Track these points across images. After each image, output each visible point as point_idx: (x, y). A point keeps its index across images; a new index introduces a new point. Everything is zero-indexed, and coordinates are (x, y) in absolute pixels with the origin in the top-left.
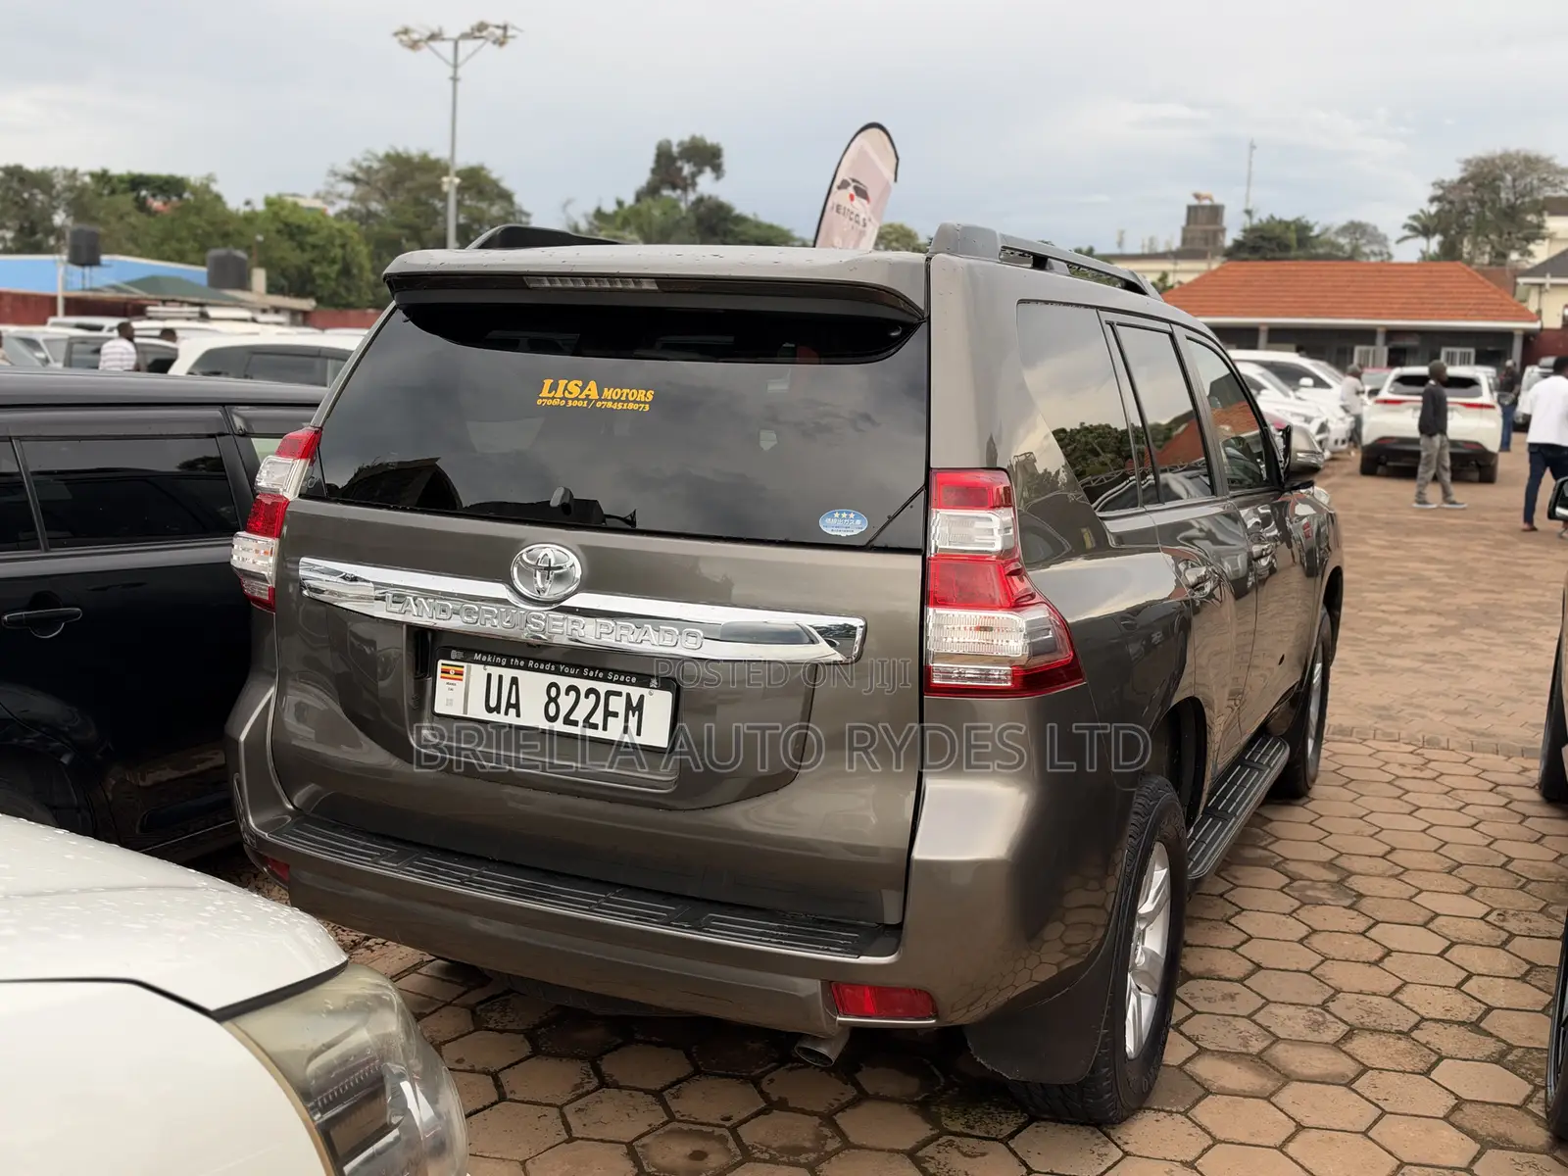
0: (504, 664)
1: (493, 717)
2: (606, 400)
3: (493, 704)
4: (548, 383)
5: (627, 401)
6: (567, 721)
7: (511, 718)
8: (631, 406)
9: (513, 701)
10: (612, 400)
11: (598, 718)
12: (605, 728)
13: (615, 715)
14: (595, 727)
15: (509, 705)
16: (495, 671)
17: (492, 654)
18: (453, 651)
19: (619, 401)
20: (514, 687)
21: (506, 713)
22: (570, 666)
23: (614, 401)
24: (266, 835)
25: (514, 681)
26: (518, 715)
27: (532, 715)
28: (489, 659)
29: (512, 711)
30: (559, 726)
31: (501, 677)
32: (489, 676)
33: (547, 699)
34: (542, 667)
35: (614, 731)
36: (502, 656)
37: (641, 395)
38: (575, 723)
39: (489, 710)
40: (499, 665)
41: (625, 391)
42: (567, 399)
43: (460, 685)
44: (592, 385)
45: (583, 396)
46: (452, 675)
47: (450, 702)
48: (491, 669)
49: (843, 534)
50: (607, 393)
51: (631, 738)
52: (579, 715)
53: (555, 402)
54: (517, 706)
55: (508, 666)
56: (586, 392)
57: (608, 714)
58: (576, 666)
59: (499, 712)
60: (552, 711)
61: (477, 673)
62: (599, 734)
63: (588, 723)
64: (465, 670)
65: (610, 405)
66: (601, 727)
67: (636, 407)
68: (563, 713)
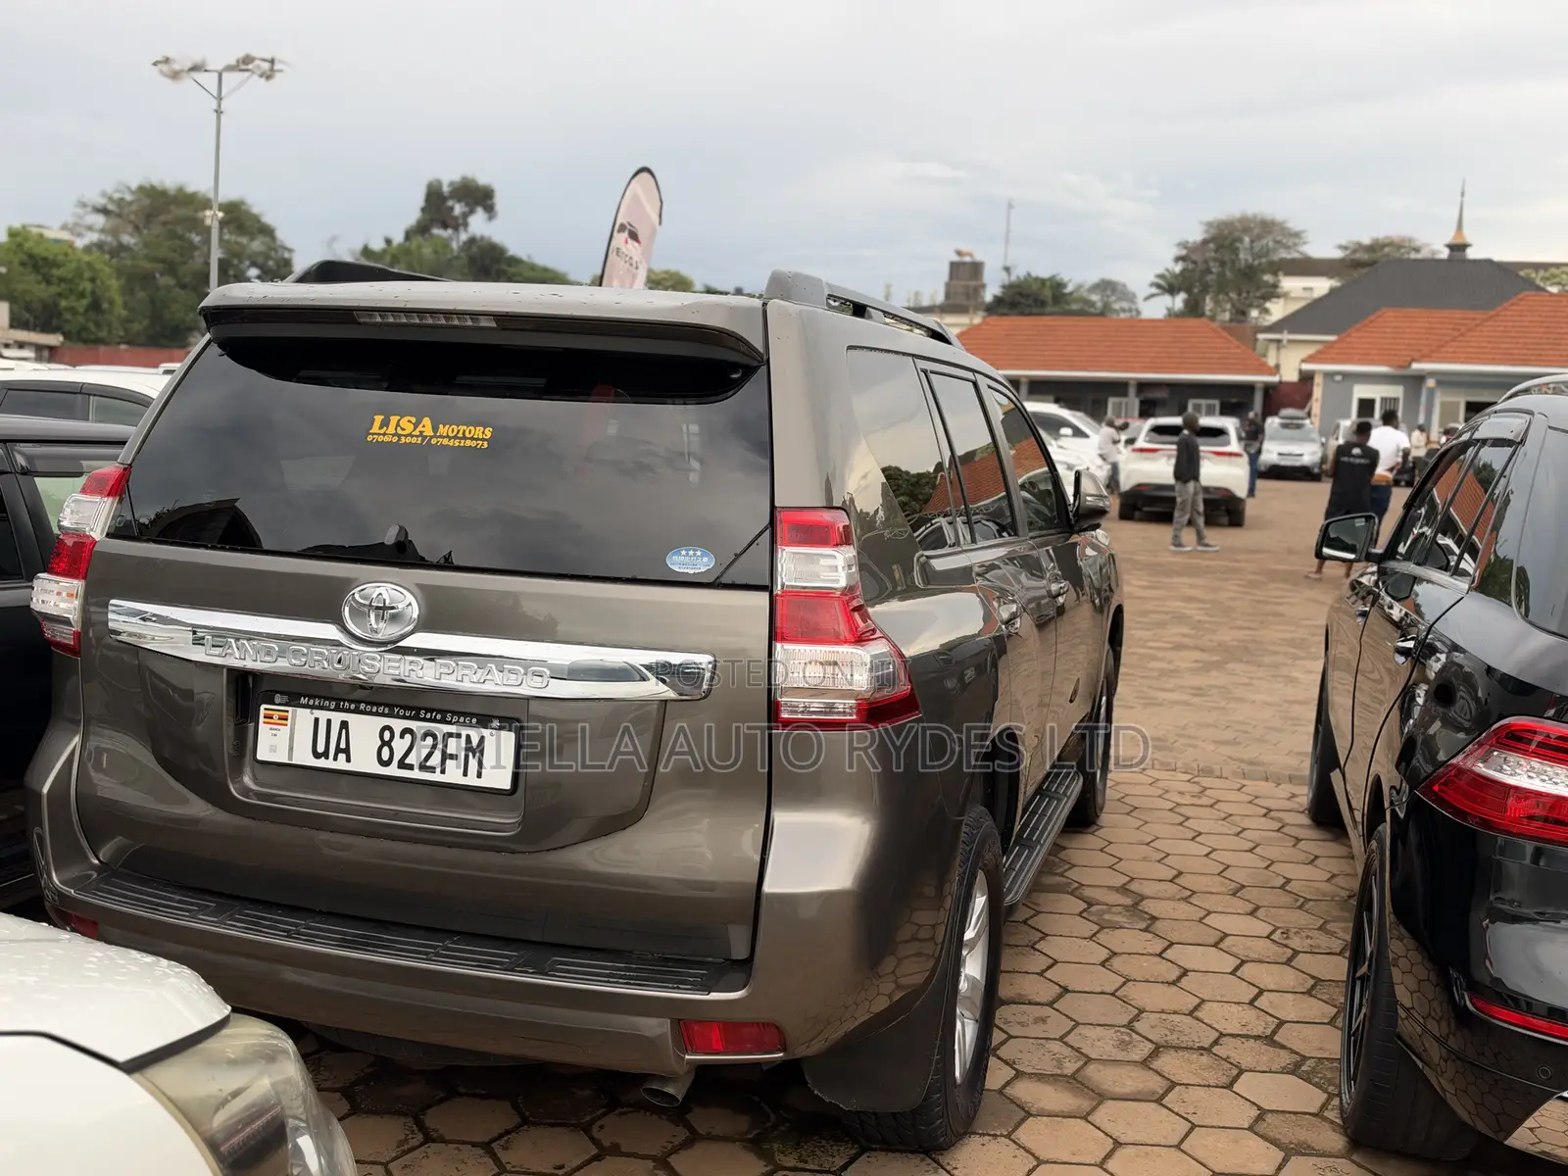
0: (332, 707)
1: (322, 763)
2: (441, 437)
3: (321, 749)
4: (378, 419)
5: (464, 438)
6: (402, 765)
7: (341, 764)
8: (468, 443)
9: (343, 745)
10: (447, 436)
11: (435, 761)
12: (443, 772)
13: (452, 757)
14: (432, 769)
15: (338, 750)
16: (323, 716)
17: (320, 697)
18: (277, 695)
19: (455, 437)
20: (344, 731)
21: (335, 759)
22: (405, 708)
23: (450, 438)
24: (72, 891)
25: (344, 725)
26: (348, 760)
27: (363, 759)
28: (317, 703)
29: (342, 757)
30: (393, 770)
31: (329, 722)
32: (317, 720)
33: (380, 743)
34: (374, 709)
35: (453, 775)
36: (331, 699)
37: (478, 432)
38: (410, 767)
39: (317, 755)
40: (328, 709)
41: (462, 428)
42: (399, 436)
43: (285, 731)
44: (427, 421)
45: (417, 433)
46: (275, 719)
47: (273, 749)
48: (318, 713)
50: (443, 430)
51: (472, 780)
52: (415, 758)
53: (387, 439)
54: (347, 751)
55: (337, 709)
56: (420, 428)
57: (445, 756)
58: (411, 709)
59: (327, 758)
60: (386, 752)
61: (303, 718)
62: (437, 777)
63: (425, 767)
64: (290, 715)
65: (445, 441)
66: (438, 770)
67: (473, 444)
68: (397, 757)
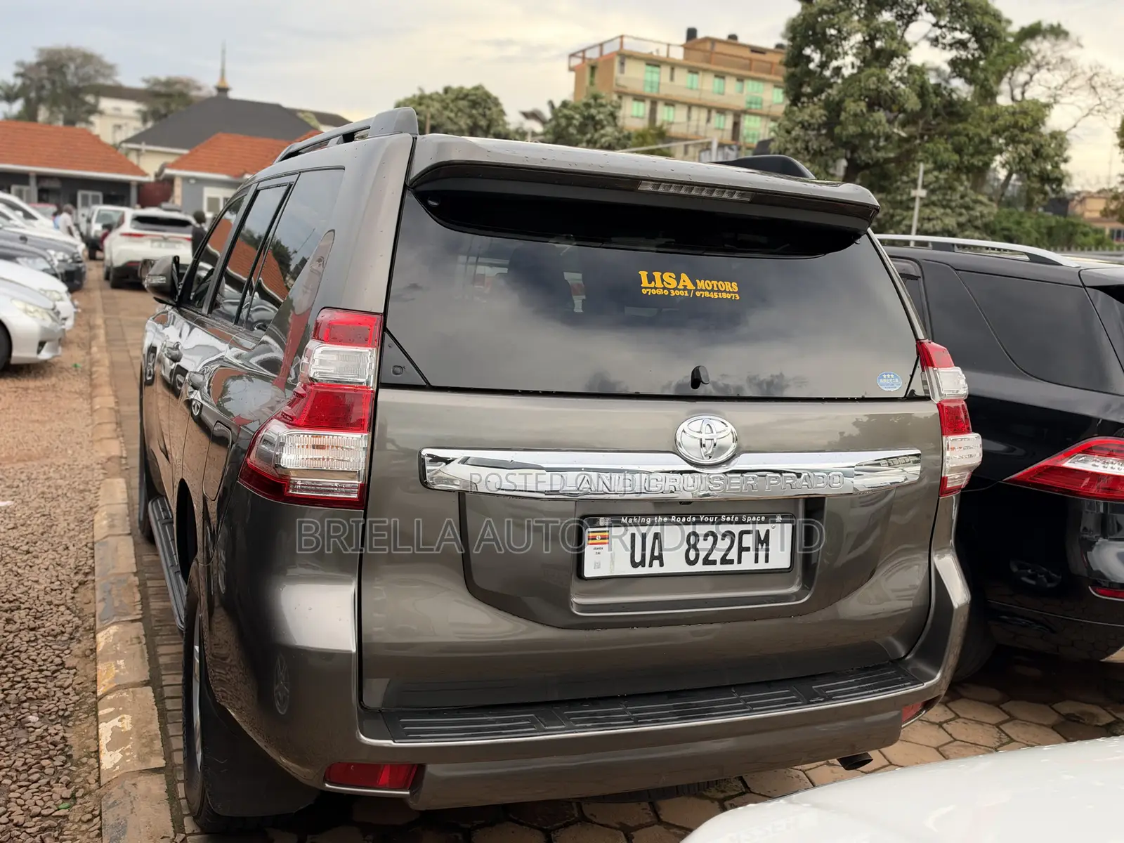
1: (640, 571)
2: (702, 290)
3: (638, 559)
4: (644, 274)
5: (719, 291)
6: (707, 561)
7: (656, 569)
8: (725, 295)
9: (656, 554)
10: (706, 290)
11: (733, 555)
12: (739, 562)
13: (748, 549)
14: (731, 562)
15: (653, 558)
17: (637, 516)
18: (602, 518)
19: (712, 290)
21: (651, 565)
22: (709, 515)
23: (709, 291)
26: (662, 565)
27: (675, 562)
29: (656, 563)
30: (700, 567)
34: (684, 520)
35: (748, 563)
36: (647, 516)
37: (727, 286)
38: (714, 562)
39: (634, 565)
41: (714, 282)
42: (669, 289)
44: (684, 276)
45: (681, 287)
47: (597, 566)
49: (892, 390)
50: (701, 284)
51: (762, 565)
52: (716, 556)
53: (654, 292)
54: (660, 558)
56: (682, 283)
57: (742, 549)
58: (713, 515)
59: (644, 566)
60: (692, 557)
62: (735, 567)
63: (724, 561)
65: (707, 294)
66: (736, 561)
67: (729, 296)
68: (702, 555)
